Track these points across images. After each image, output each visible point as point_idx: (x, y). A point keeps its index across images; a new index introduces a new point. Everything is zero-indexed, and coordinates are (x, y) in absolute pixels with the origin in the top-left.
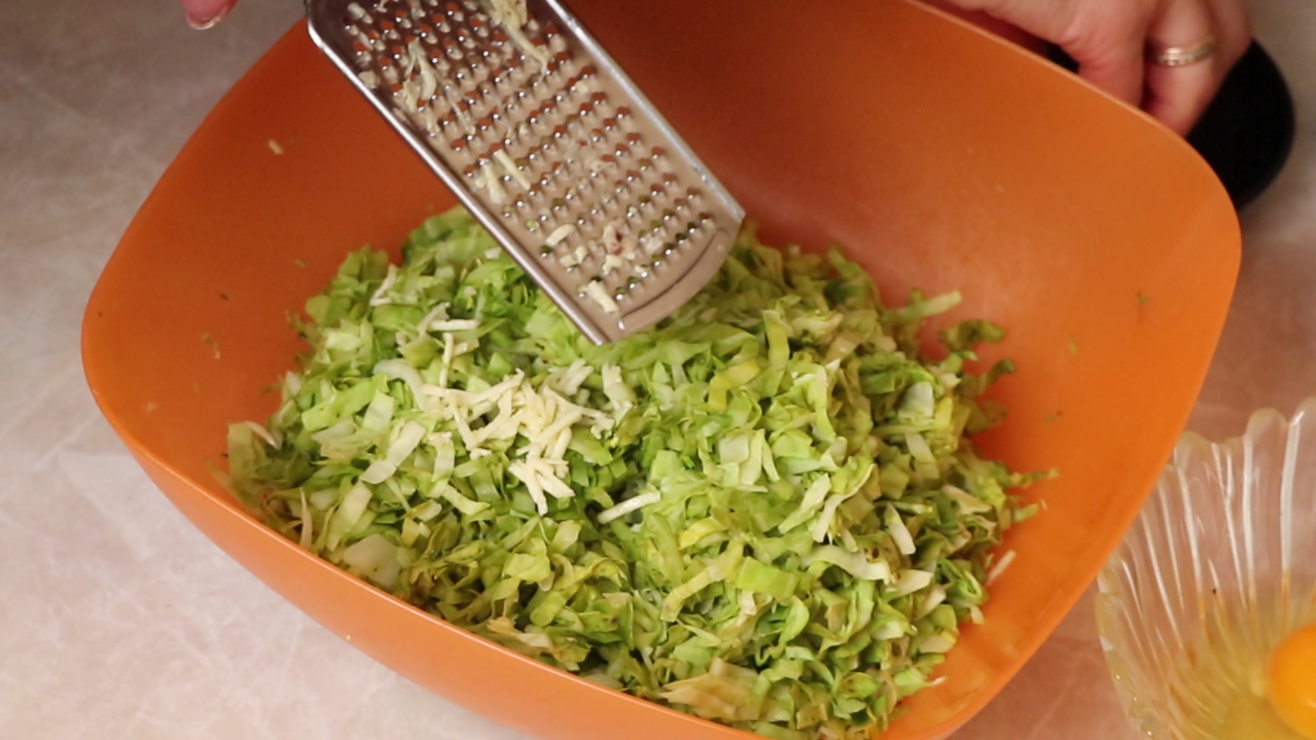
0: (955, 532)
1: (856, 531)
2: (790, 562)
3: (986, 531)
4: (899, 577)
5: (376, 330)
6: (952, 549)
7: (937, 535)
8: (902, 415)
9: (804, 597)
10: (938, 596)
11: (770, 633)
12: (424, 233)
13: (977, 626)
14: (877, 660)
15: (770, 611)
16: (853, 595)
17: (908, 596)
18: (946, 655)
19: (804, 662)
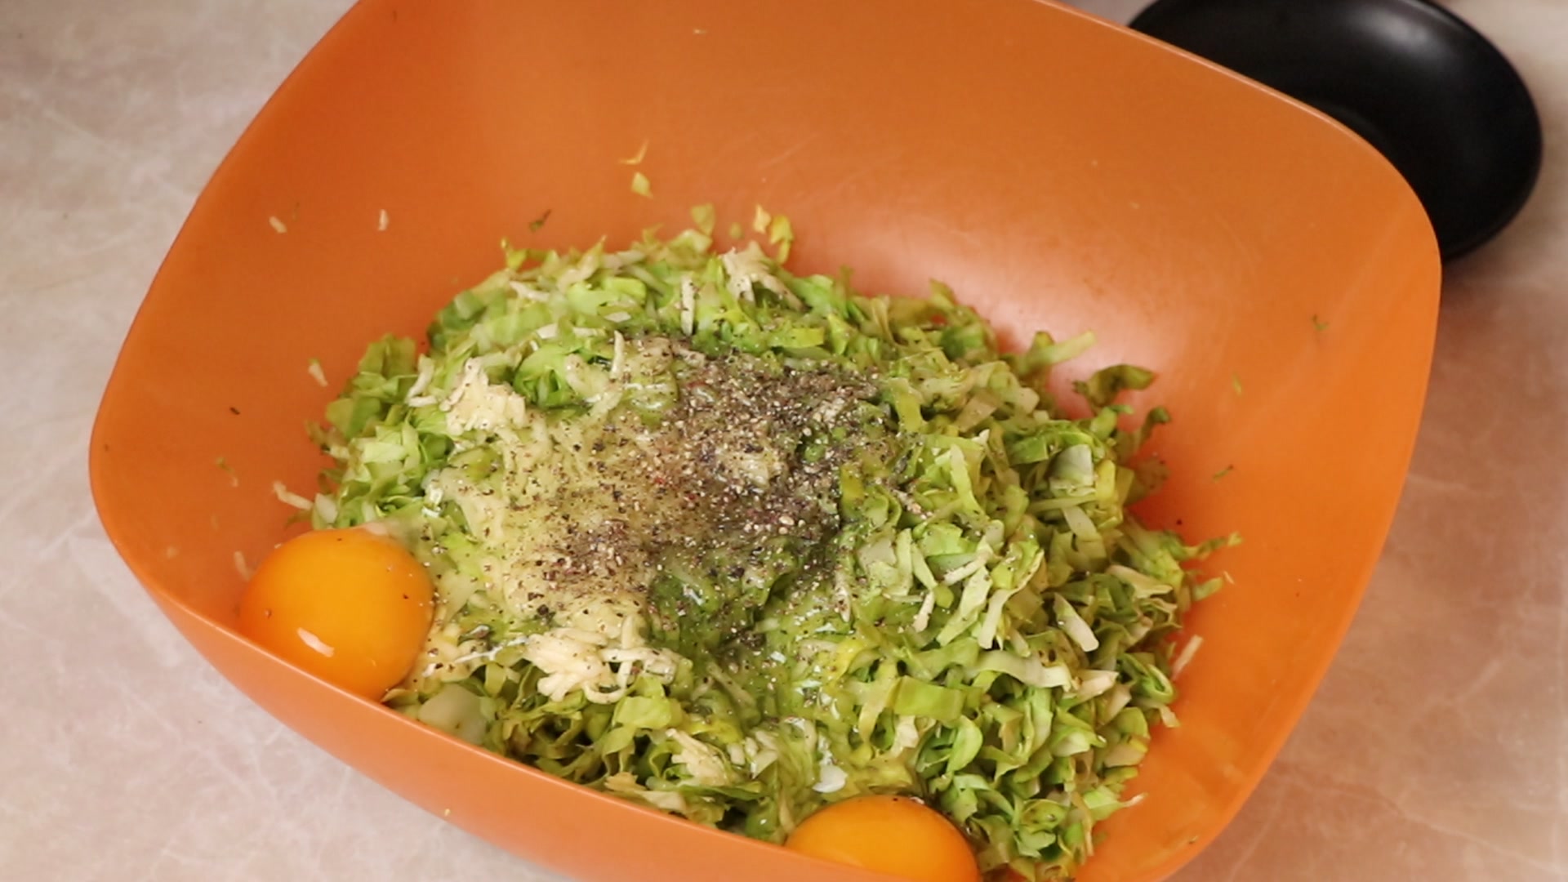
0: (1133, 620)
1: (1025, 631)
2: (951, 677)
3: (1166, 616)
4: (1081, 681)
5: (421, 437)
6: (1132, 641)
7: (1112, 625)
8: (1056, 486)
9: (973, 715)
10: (1123, 698)
11: (936, 762)
12: (453, 312)
13: (1170, 729)
14: (1060, 781)
15: (934, 736)
16: (1027, 707)
17: (1088, 702)
18: (1136, 766)
19: (978, 793)
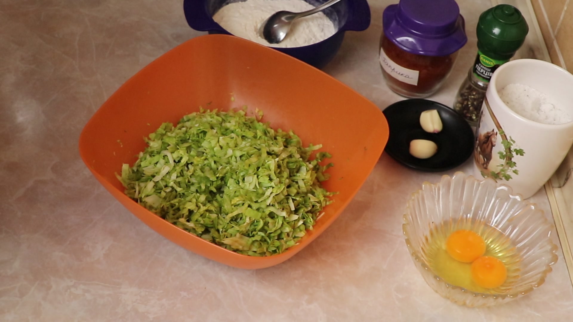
0: (308, 206)
1: (279, 203)
2: (261, 210)
3: (317, 206)
4: (289, 216)
5: (162, 142)
6: (306, 210)
7: (303, 206)
8: (298, 174)
9: (263, 219)
10: (301, 222)
11: (254, 228)
13: (311, 230)
14: (283, 237)
15: (254, 222)
16: (277, 220)
17: (292, 221)
18: (302, 238)
19: (262, 237)
